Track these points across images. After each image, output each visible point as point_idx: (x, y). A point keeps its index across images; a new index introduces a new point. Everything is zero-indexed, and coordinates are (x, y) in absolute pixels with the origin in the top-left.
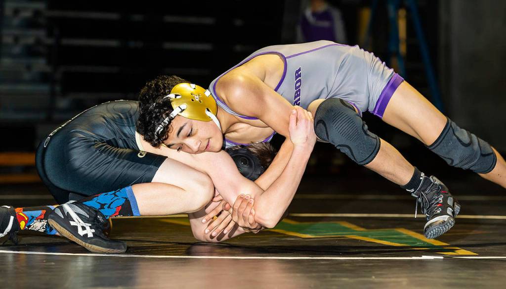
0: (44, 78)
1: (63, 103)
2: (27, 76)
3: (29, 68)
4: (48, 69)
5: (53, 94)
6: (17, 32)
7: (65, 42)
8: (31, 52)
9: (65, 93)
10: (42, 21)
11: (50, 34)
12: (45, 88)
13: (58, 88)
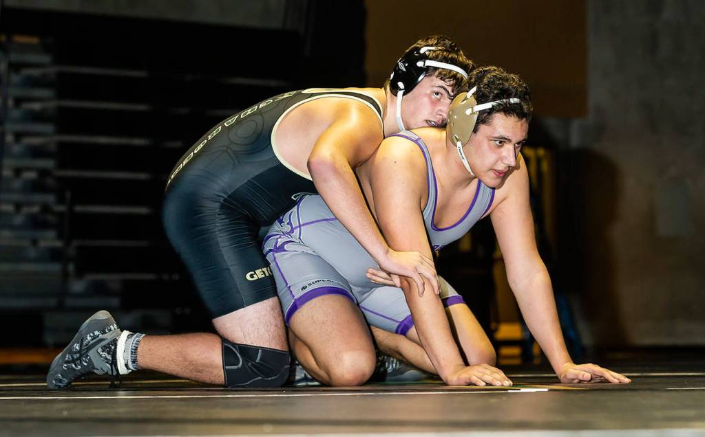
0: (54, 255)
1: (78, 286)
2: (32, 253)
3: (35, 242)
4: (58, 244)
5: (65, 275)
6: (17, 197)
7: (79, 209)
8: (37, 223)
9: (80, 273)
10: (50, 181)
11: (61, 200)
12: (55, 267)
13: (71, 267)
